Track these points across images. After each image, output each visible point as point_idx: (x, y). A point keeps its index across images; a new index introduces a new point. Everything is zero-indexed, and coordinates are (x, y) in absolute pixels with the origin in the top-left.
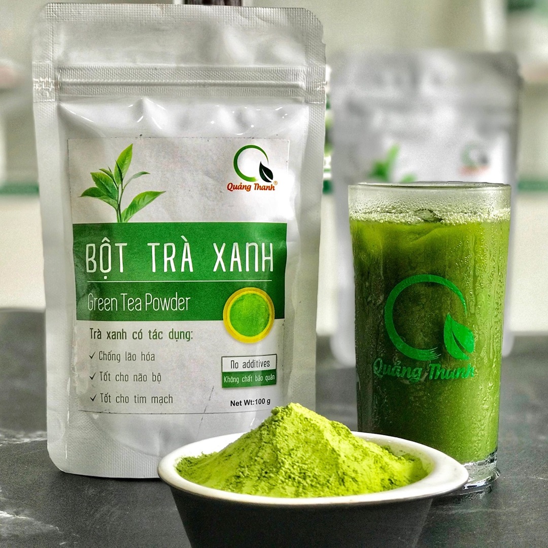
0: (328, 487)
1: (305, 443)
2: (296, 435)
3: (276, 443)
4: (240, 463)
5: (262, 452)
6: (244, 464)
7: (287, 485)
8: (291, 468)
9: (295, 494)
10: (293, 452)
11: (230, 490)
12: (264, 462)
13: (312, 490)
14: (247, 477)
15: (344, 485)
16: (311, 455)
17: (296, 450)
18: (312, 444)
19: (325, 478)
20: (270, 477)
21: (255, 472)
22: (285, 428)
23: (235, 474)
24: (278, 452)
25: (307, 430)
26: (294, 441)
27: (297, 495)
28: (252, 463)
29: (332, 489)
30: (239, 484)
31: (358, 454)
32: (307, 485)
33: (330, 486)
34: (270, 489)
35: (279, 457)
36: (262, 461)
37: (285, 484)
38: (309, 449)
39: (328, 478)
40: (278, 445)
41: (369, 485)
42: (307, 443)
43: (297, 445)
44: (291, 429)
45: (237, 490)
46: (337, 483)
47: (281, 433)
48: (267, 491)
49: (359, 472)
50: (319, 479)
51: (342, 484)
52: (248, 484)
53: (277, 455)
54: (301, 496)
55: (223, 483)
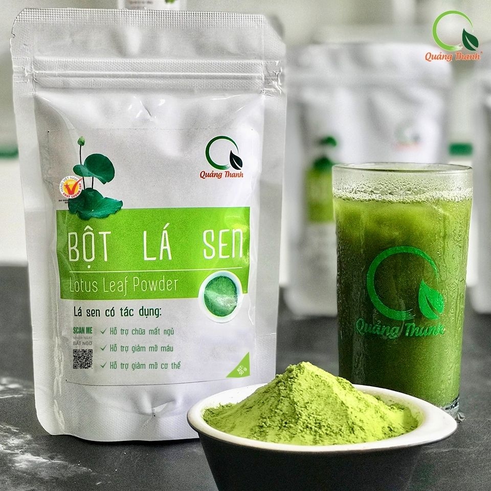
0: (341, 435)
1: (317, 397)
2: (309, 390)
3: (293, 397)
4: (262, 414)
5: (281, 405)
6: (265, 415)
7: (306, 433)
8: (307, 419)
9: (313, 442)
10: (308, 404)
11: (255, 438)
12: (283, 414)
13: (327, 438)
14: (269, 427)
15: (353, 433)
16: (324, 407)
17: (311, 403)
18: (324, 398)
19: (337, 427)
20: (290, 427)
21: (276, 423)
22: (300, 384)
23: (258, 424)
24: (295, 405)
25: (318, 386)
26: (308, 395)
27: (315, 442)
28: (273, 415)
29: (344, 437)
30: (263, 433)
31: (362, 405)
32: (322, 433)
33: (342, 434)
34: (291, 437)
35: (297, 410)
36: (282, 413)
37: (304, 433)
38: (322, 402)
39: (340, 428)
40: (294, 398)
41: (373, 433)
42: (319, 397)
43: (310, 398)
44: (305, 385)
45: (262, 439)
46: (348, 431)
47: (297, 388)
48: (289, 439)
49: (364, 421)
50: (333, 428)
51: (352, 432)
52: (271, 433)
53: (294, 408)
54: (319, 443)
55: (248, 432)
